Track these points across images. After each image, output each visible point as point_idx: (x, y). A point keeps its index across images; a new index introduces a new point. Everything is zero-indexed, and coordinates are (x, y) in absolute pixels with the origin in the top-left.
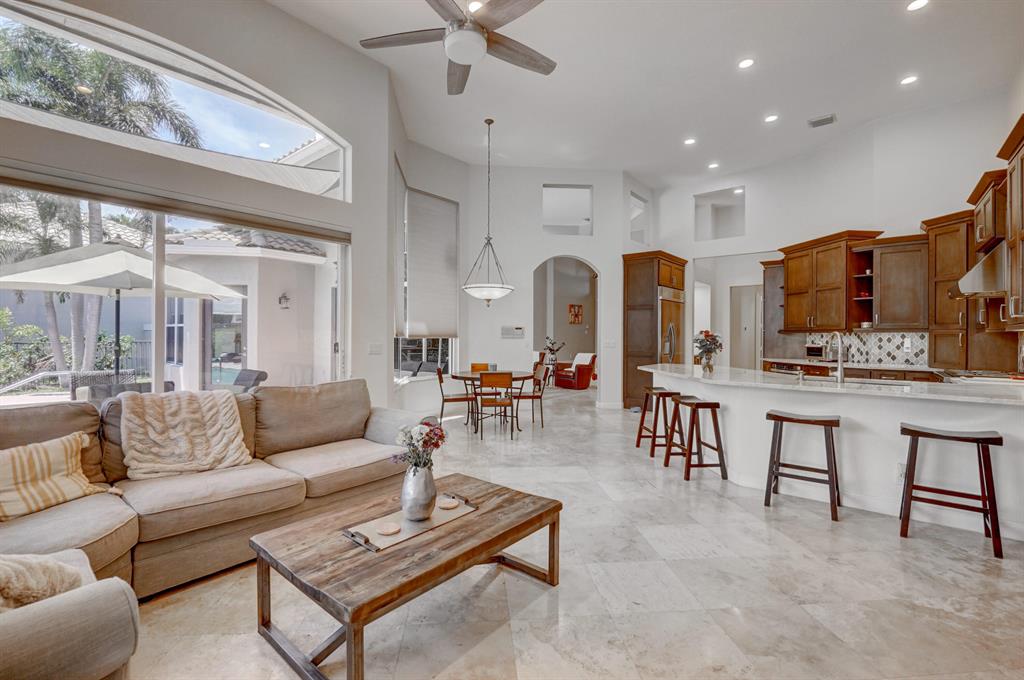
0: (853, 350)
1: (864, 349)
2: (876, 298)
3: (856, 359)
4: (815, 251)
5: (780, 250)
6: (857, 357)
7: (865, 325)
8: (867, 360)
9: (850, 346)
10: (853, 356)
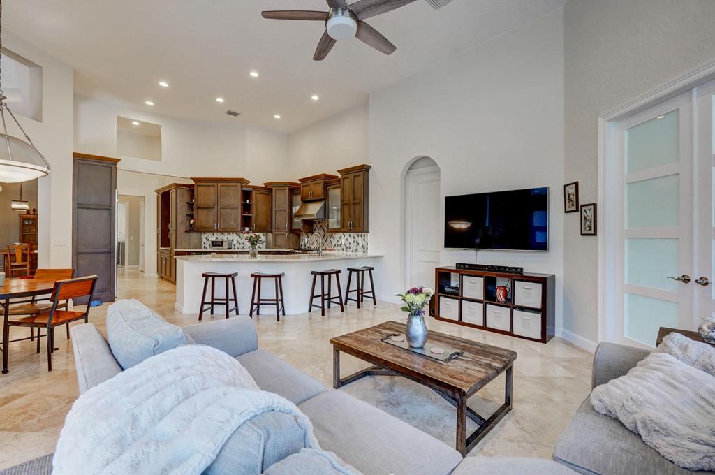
0: (235, 242)
1: (241, 241)
2: (253, 215)
3: (236, 247)
4: (219, 185)
5: (192, 178)
6: (237, 246)
7: (247, 229)
8: (243, 247)
9: (233, 240)
10: (235, 245)
